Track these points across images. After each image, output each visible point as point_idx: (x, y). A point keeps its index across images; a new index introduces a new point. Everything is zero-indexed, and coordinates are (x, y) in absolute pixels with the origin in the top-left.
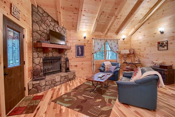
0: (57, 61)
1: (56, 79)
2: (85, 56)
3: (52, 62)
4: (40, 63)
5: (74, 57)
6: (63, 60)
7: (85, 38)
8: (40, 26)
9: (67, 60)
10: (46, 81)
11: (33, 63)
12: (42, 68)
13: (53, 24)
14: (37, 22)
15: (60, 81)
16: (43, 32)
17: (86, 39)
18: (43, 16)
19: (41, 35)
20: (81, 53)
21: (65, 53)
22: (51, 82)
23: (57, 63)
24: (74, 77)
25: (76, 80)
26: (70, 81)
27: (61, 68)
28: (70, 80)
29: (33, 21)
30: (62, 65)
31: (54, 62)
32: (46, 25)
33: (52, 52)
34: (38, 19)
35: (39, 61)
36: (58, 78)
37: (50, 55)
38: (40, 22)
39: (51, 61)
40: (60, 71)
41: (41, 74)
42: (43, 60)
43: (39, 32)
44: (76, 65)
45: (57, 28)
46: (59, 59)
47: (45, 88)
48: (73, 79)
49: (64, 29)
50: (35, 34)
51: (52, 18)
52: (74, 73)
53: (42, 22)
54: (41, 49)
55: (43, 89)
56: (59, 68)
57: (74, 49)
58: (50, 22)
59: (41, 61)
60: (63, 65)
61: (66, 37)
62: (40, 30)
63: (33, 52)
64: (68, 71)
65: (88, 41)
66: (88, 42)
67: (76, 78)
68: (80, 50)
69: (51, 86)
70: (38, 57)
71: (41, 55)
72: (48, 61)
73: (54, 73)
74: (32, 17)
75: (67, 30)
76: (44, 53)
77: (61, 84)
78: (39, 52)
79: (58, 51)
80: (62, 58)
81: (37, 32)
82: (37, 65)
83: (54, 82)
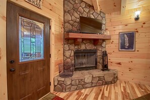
0: (92, 55)
1: (86, 79)
2: (136, 50)
3: (85, 56)
4: (70, 56)
5: (117, 50)
6: (99, 54)
7: (137, 19)
8: (72, 15)
9: (105, 54)
10: (72, 80)
11: (64, 55)
12: (73, 62)
13: (87, 10)
14: (68, 12)
15: (92, 83)
16: (75, 22)
17: (140, 20)
18: (76, 3)
19: (72, 25)
20: (128, 45)
21: (103, 45)
22: (79, 82)
23: (92, 57)
24: (113, 80)
25: (117, 86)
26: (106, 86)
27: (96, 64)
28: (107, 83)
29: (65, 12)
30: (98, 60)
31: (87, 56)
32: (79, 13)
33: (85, 44)
34: (70, 8)
35: (69, 54)
36: (88, 79)
37: (83, 47)
38: (72, 11)
39: (84, 54)
40: (96, 67)
41: (71, 68)
42: (75, 53)
43: (71, 22)
44: (119, 61)
45: (93, 14)
46: (95, 52)
47: (70, 88)
48: (112, 83)
49: (102, 14)
50: (67, 24)
51: (86, 3)
52: (114, 74)
53: (74, 10)
54: (72, 41)
55: (68, 88)
56: (95, 63)
57: (116, 39)
58: (83, 8)
59: (72, 54)
60: (100, 60)
61: (105, 24)
62: (72, 20)
63: (64, 44)
64: (106, 70)
65: (144, 23)
66: (144, 26)
67: (118, 82)
68: (127, 39)
69: (79, 87)
70: (69, 50)
71: (72, 47)
72: (80, 54)
73: (87, 68)
74: (64, 7)
75: (107, 15)
76: (75, 45)
77: (92, 87)
78: (70, 44)
79: (93, 42)
80: (99, 51)
81: (68, 22)
82: (67, 58)
83: (83, 83)
